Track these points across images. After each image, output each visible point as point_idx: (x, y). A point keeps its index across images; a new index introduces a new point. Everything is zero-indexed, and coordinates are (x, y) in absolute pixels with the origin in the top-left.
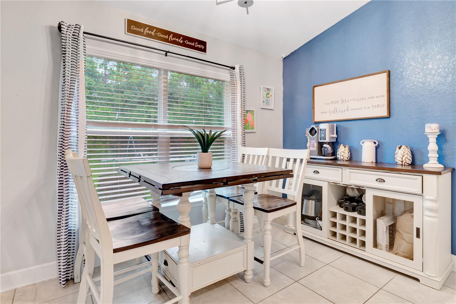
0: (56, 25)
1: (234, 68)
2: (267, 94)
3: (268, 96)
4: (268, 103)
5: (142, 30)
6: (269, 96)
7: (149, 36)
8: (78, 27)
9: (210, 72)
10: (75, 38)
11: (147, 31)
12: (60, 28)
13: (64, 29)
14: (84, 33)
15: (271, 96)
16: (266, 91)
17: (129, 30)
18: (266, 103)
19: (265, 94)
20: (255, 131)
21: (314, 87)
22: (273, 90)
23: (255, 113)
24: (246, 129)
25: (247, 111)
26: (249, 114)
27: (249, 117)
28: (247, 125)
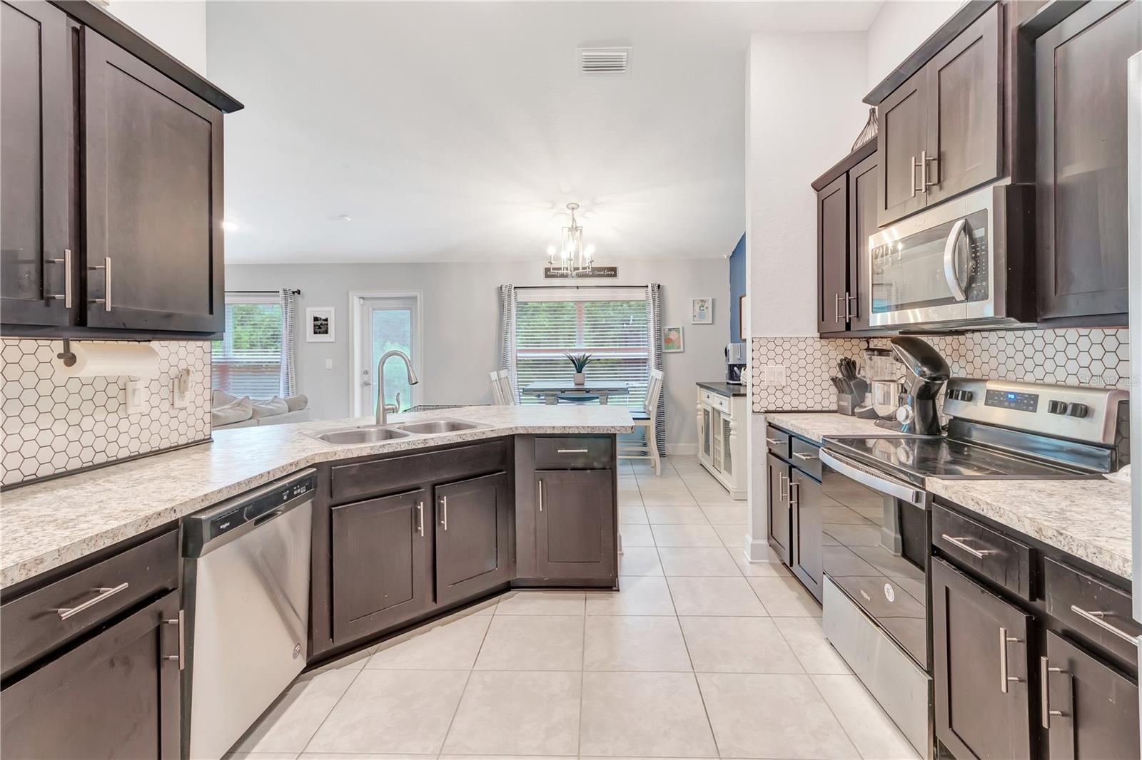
1: (647, 287)
2: (700, 307)
3: (702, 309)
4: (702, 316)
6: (704, 308)
8: (511, 286)
9: (622, 295)
10: (510, 294)
12: (501, 287)
13: (503, 289)
14: (515, 288)
15: (707, 308)
16: (698, 303)
17: (547, 276)
18: (700, 318)
19: (697, 307)
20: (682, 350)
21: (741, 298)
22: (711, 300)
23: (681, 330)
24: (670, 349)
25: (670, 330)
26: (673, 333)
27: (673, 335)
28: (671, 344)
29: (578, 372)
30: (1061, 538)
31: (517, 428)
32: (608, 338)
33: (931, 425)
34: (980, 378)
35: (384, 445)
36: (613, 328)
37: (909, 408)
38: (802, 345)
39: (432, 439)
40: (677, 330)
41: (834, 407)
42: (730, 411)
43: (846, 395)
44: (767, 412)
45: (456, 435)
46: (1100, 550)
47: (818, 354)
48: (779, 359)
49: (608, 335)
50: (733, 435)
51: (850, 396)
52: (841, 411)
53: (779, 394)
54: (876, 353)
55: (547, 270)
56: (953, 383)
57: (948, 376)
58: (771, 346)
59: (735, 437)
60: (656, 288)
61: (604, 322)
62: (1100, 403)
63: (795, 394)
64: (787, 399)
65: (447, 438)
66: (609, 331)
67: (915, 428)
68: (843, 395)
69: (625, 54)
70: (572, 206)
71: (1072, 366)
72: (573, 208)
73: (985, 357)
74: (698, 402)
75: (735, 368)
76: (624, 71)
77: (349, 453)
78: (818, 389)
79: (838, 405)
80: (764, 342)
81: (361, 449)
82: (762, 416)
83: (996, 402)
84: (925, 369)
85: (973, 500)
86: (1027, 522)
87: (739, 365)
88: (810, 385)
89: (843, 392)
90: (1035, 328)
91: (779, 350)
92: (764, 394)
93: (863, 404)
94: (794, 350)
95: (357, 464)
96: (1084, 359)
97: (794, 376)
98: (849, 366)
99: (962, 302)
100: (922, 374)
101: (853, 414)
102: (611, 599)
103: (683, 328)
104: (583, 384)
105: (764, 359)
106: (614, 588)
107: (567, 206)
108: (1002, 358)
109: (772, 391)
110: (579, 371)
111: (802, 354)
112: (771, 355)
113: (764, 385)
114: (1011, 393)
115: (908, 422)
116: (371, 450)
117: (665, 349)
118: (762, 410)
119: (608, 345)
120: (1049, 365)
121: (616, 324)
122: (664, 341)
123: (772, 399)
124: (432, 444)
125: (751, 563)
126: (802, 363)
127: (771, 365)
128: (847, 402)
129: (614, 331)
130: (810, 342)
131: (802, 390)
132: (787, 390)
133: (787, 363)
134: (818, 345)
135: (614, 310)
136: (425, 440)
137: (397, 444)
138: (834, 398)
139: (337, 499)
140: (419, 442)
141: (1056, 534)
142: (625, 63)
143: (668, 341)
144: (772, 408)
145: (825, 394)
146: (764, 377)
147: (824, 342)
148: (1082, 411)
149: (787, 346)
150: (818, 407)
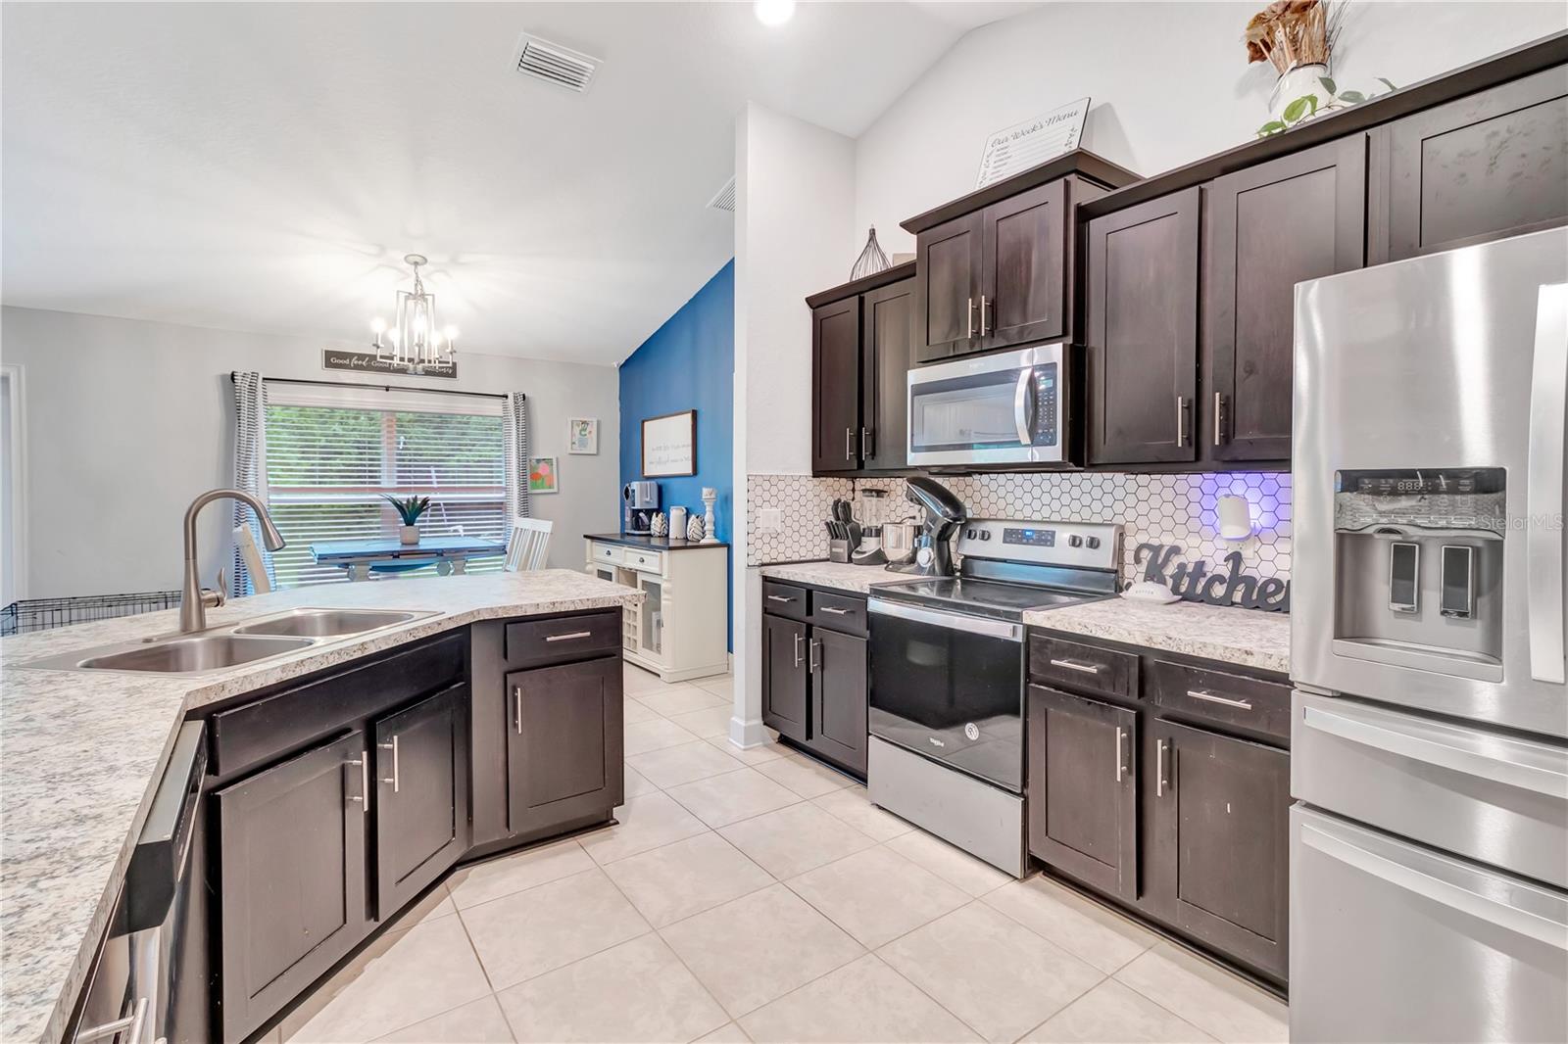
0: (230, 373)
1: (506, 397)
2: (581, 431)
3: (583, 433)
4: (583, 444)
5: (347, 362)
6: (587, 432)
7: (358, 368)
8: (255, 375)
9: (464, 405)
10: (252, 390)
11: (354, 361)
12: (233, 375)
13: (238, 379)
14: (264, 379)
15: (590, 432)
16: (578, 426)
17: (329, 364)
18: (580, 446)
19: (577, 430)
20: (555, 490)
21: (643, 422)
22: (595, 423)
23: (555, 463)
24: (538, 488)
25: (538, 461)
26: (542, 464)
27: (542, 469)
28: (540, 481)
29: (407, 525)
30: (1170, 642)
31: (478, 611)
32: (331, 471)
33: (947, 568)
34: (987, 517)
35: (302, 661)
36: (341, 453)
37: (930, 550)
38: (796, 485)
39: (373, 641)
40: (548, 461)
41: (824, 555)
42: (661, 569)
43: (842, 541)
44: (763, 565)
45: (404, 631)
46: (1205, 645)
47: (810, 495)
48: (774, 501)
49: (331, 465)
50: (665, 599)
51: (846, 542)
52: (833, 558)
53: (774, 543)
54: (874, 493)
55: (329, 355)
56: (969, 521)
57: (965, 516)
58: (767, 485)
59: (669, 603)
60: (520, 399)
61: (322, 444)
62: (1107, 536)
63: (789, 542)
64: (781, 548)
65: (393, 638)
66: (335, 459)
67: (934, 569)
68: (838, 541)
69: (592, 67)
70: (418, 259)
71: (1076, 506)
72: (416, 264)
73: (993, 498)
74: (588, 561)
75: (641, 514)
76: (579, 89)
77: (247, 682)
78: (810, 536)
79: (831, 552)
80: (759, 481)
81: (266, 672)
82: (757, 571)
83: (1013, 540)
84: (948, 509)
85: (1079, 624)
86: (1137, 634)
87: (646, 510)
88: (803, 531)
89: (837, 537)
90: (1082, 471)
91: (774, 491)
92: (759, 544)
93: (858, 549)
94: (789, 491)
95: (259, 702)
96: (1086, 499)
97: (789, 521)
98: (842, 510)
99: (1026, 446)
100: (946, 515)
101: (850, 560)
102: (615, 836)
103: (557, 459)
104: (417, 544)
105: (759, 502)
106: (611, 822)
107: (405, 258)
108: (1010, 498)
109: (766, 539)
110: (409, 523)
111: (796, 496)
112: (766, 496)
113: (758, 533)
114: (1029, 531)
115: (929, 564)
116: (283, 672)
117: (533, 488)
118: (757, 564)
119: (331, 483)
120: (1056, 505)
121: (347, 448)
122: (532, 476)
123: (766, 549)
124: (372, 650)
125: (745, 750)
126: (796, 506)
127: (766, 509)
128: (842, 547)
129: (342, 459)
130: (803, 481)
131: (796, 537)
132: (781, 538)
133: (782, 506)
134: (810, 485)
135: (341, 423)
136: (362, 644)
137: (323, 656)
138: (824, 545)
139: (226, 771)
140: (355, 648)
141: (1165, 639)
142: (586, 79)
143: (535, 476)
144: (767, 560)
145: (817, 541)
146: (760, 523)
147: (816, 481)
148: (1094, 543)
149: (781, 485)
150: (810, 557)
